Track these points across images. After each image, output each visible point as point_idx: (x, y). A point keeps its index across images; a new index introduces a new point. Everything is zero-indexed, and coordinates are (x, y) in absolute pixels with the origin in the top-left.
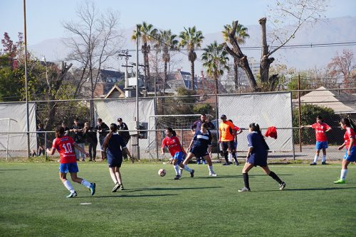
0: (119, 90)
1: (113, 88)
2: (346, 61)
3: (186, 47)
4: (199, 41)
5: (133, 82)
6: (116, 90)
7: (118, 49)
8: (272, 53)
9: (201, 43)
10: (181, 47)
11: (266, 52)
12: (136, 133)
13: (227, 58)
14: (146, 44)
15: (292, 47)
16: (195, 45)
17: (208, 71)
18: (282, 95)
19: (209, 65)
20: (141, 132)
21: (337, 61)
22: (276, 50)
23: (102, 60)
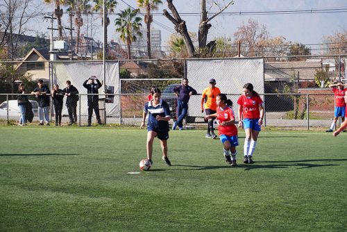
0: (38, 53)
1: (31, 52)
2: (251, 31)
3: (99, 11)
4: (112, 6)
5: (59, 45)
6: (34, 53)
7: (40, 11)
8: (210, 19)
9: (114, 8)
10: (94, 12)
11: (205, 18)
12: (104, 97)
13: (140, 24)
14: (59, 8)
15: (231, 13)
16: (109, 10)
17: (121, 36)
18: (255, 60)
19: (123, 31)
20: (109, 96)
21: (244, 30)
22: (214, 16)
23: (22, 23)
